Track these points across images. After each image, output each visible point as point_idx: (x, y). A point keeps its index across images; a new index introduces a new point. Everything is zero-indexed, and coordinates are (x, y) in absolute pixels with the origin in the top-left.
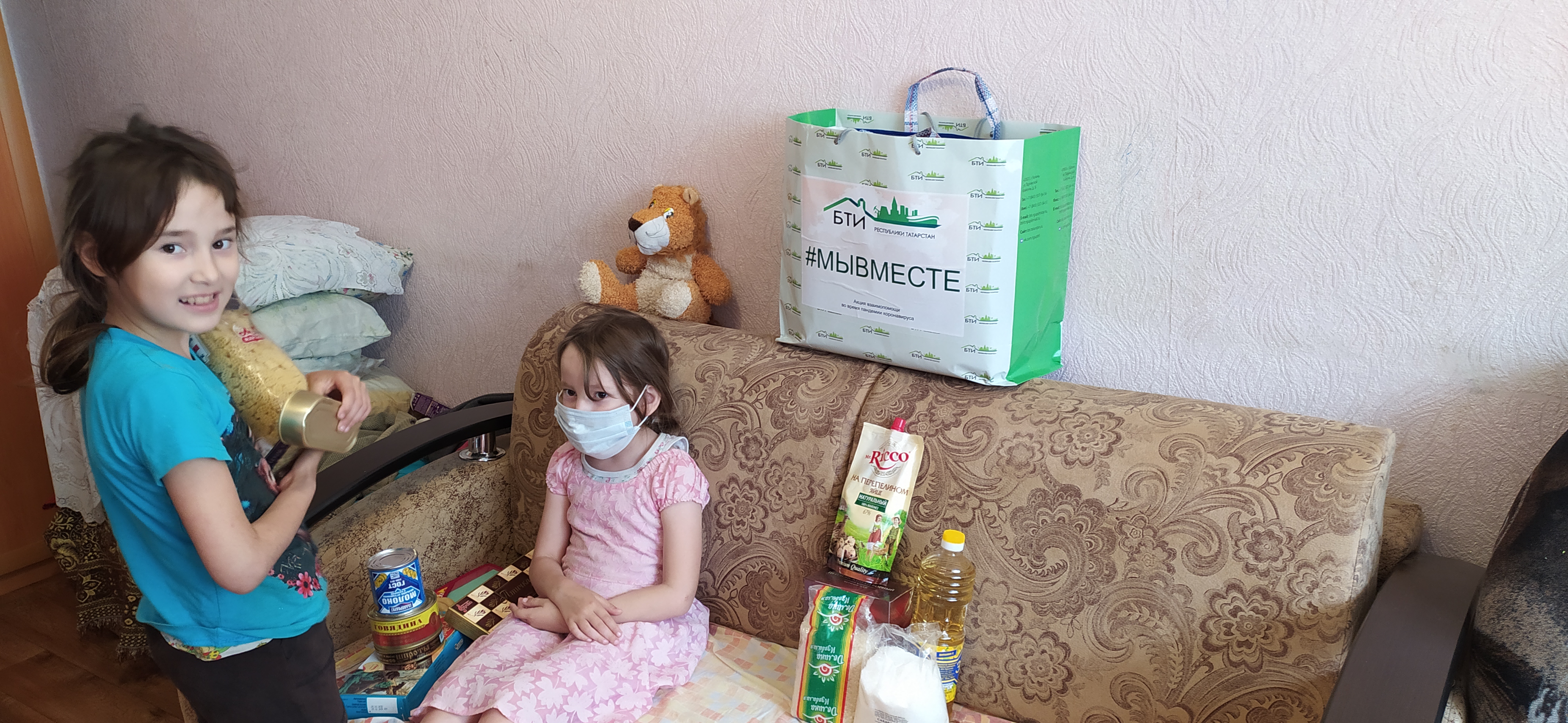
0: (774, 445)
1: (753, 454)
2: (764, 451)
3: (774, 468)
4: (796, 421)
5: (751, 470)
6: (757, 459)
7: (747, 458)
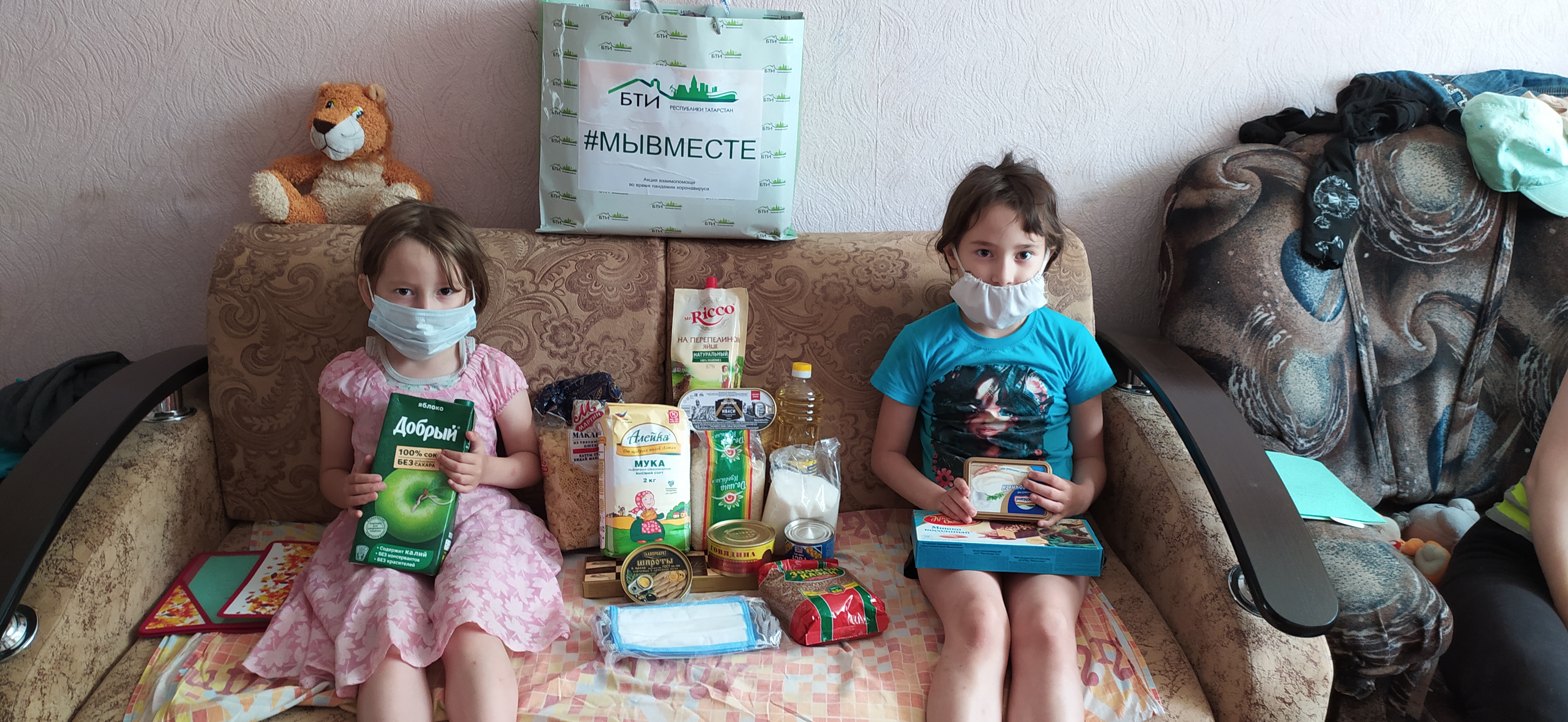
0: (587, 327)
1: (564, 341)
2: (576, 335)
3: (590, 350)
4: (607, 301)
5: (565, 356)
6: (570, 344)
7: (557, 346)
